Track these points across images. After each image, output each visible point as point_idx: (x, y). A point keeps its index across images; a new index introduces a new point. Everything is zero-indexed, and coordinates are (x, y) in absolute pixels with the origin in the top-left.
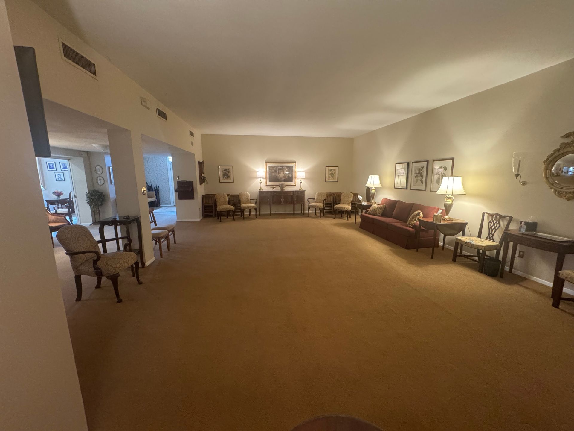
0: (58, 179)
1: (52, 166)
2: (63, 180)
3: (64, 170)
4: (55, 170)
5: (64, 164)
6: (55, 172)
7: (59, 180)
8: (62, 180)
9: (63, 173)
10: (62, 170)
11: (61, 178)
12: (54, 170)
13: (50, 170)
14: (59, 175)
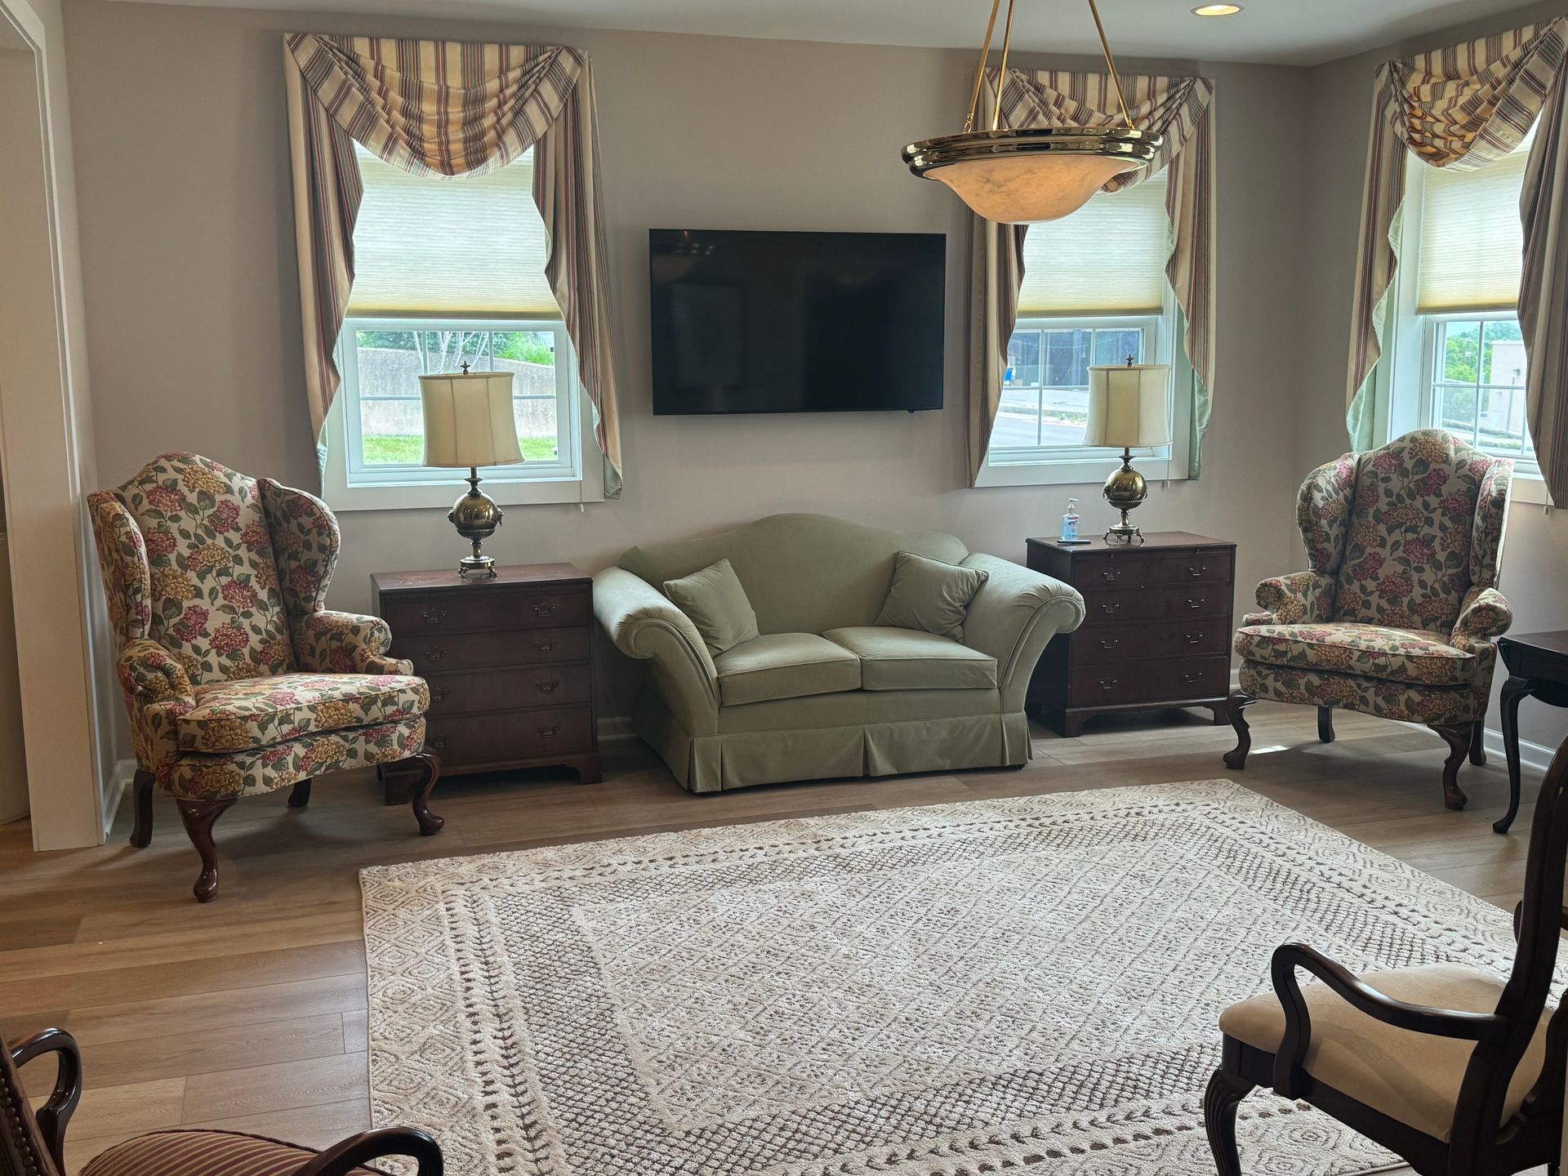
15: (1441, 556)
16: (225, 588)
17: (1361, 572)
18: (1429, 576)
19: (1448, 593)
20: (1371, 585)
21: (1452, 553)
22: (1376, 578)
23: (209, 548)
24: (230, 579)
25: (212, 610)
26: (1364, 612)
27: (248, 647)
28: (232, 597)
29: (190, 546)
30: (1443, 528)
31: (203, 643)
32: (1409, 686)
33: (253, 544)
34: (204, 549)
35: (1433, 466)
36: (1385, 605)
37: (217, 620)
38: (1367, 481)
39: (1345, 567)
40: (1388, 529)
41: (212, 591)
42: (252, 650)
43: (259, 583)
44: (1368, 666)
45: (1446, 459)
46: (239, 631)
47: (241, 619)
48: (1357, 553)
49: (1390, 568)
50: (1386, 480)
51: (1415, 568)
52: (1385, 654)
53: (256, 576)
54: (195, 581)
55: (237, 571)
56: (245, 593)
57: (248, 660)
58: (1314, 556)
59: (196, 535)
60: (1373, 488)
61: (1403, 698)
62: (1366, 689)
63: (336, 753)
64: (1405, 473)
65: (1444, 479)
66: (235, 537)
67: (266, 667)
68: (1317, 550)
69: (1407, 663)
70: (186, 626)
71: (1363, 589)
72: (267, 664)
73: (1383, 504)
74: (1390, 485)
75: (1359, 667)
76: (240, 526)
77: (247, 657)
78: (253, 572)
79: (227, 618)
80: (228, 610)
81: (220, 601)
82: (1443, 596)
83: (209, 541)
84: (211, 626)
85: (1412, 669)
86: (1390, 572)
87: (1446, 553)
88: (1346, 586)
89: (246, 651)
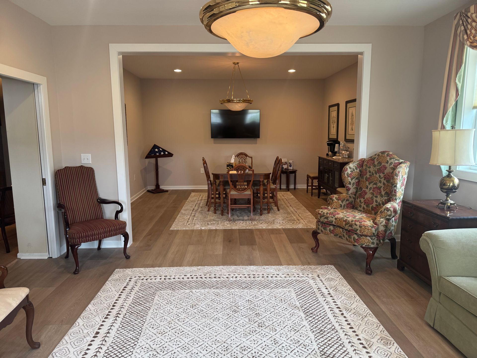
16: (374, 188)
23: (374, 177)
24: (376, 186)
25: (368, 192)
27: (372, 205)
28: (375, 191)
29: (370, 175)
31: (362, 200)
33: (386, 178)
34: (373, 177)
37: (368, 196)
41: (371, 188)
42: (373, 206)
43: (383, 189)
46: (372, 200)
47: (374, 197)
53: (383, 187)
54: (368, 184)
55: (379, 185)
56: (378, 191)
57: (370, 208)
59: (372, 172)
63: (368, 242)
66: (382, 175)
67: (374, 212)
70: (361, 195)
72: (374, 211)
76: (385, 172)
77: (370, 207)
78: (383, 186)
79: (371, 196)
80: (372, 194)
81: (371, 191)
83: (375, 175)
84: (366, 197)
89: (371, 206)
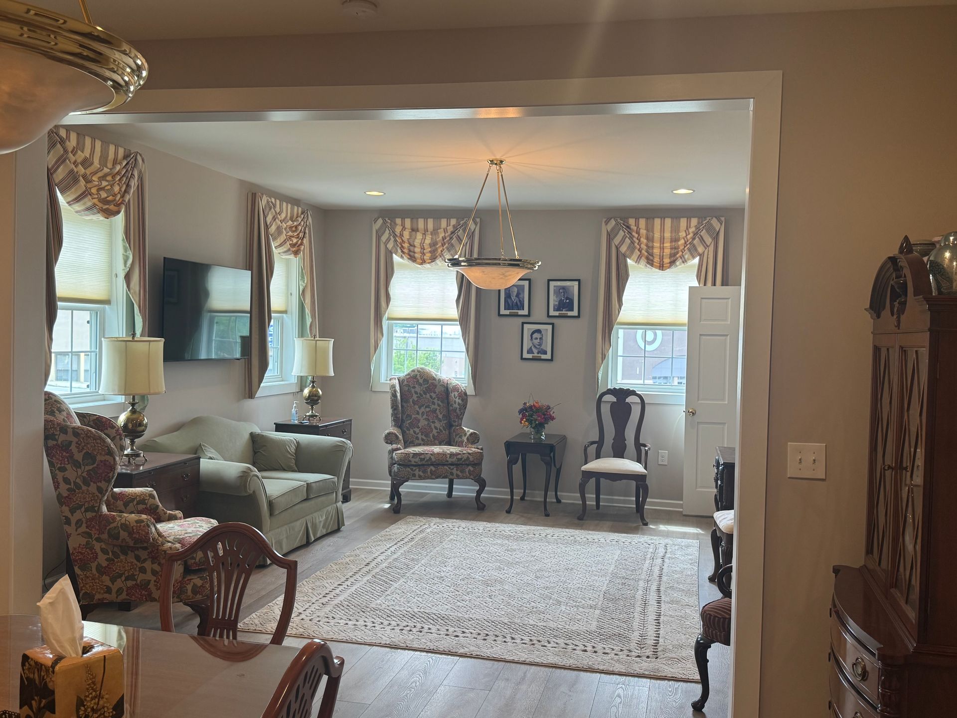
0: (530, 351)
1: (518, 295)
2: (548, 356)
3: (557, 313)
4: (525, 312)
5: (564, 288)
6: (523, 323)
7: (530, 356)
8: (543, 357)
9: (553, 324)
10: (552, 313)
11: (543, 347)
12: (520, 312)
13: (507, 312)
14: (536, 335)
15: (440, 416)
17: (412, 425)
18: (437, 425)
19: (446, 431)
20: (417, 430)
21: (444, 415)
22: (418, 427)
26: (417, 442)
30: (439, 405)
32: (468, 465)
35: (430, 381)
36: (424, 438)
38: (406, 389)
39: (405, 424)
40: (419, 407)
44: (454, 459)
45: (434, 379)
48: (409, 418)
49: (423, 423)
50: (414, 387)
51: (432, 422)
52: (460, 454)
58: (396, 420)
60: (409, 391)
61: (467, 470)
62: (453, 469)
64: (420, 385)
65: (436, 386)
68: (397, 418)
69: (469, 456)
71: (415, 432)
73: (415, 397)
74: (416, 390)
75: (450, 460)
82: (444, 432)
85: (471, 459)
86: (423, 425)
87: (442, 415)
88: (408, 432)
